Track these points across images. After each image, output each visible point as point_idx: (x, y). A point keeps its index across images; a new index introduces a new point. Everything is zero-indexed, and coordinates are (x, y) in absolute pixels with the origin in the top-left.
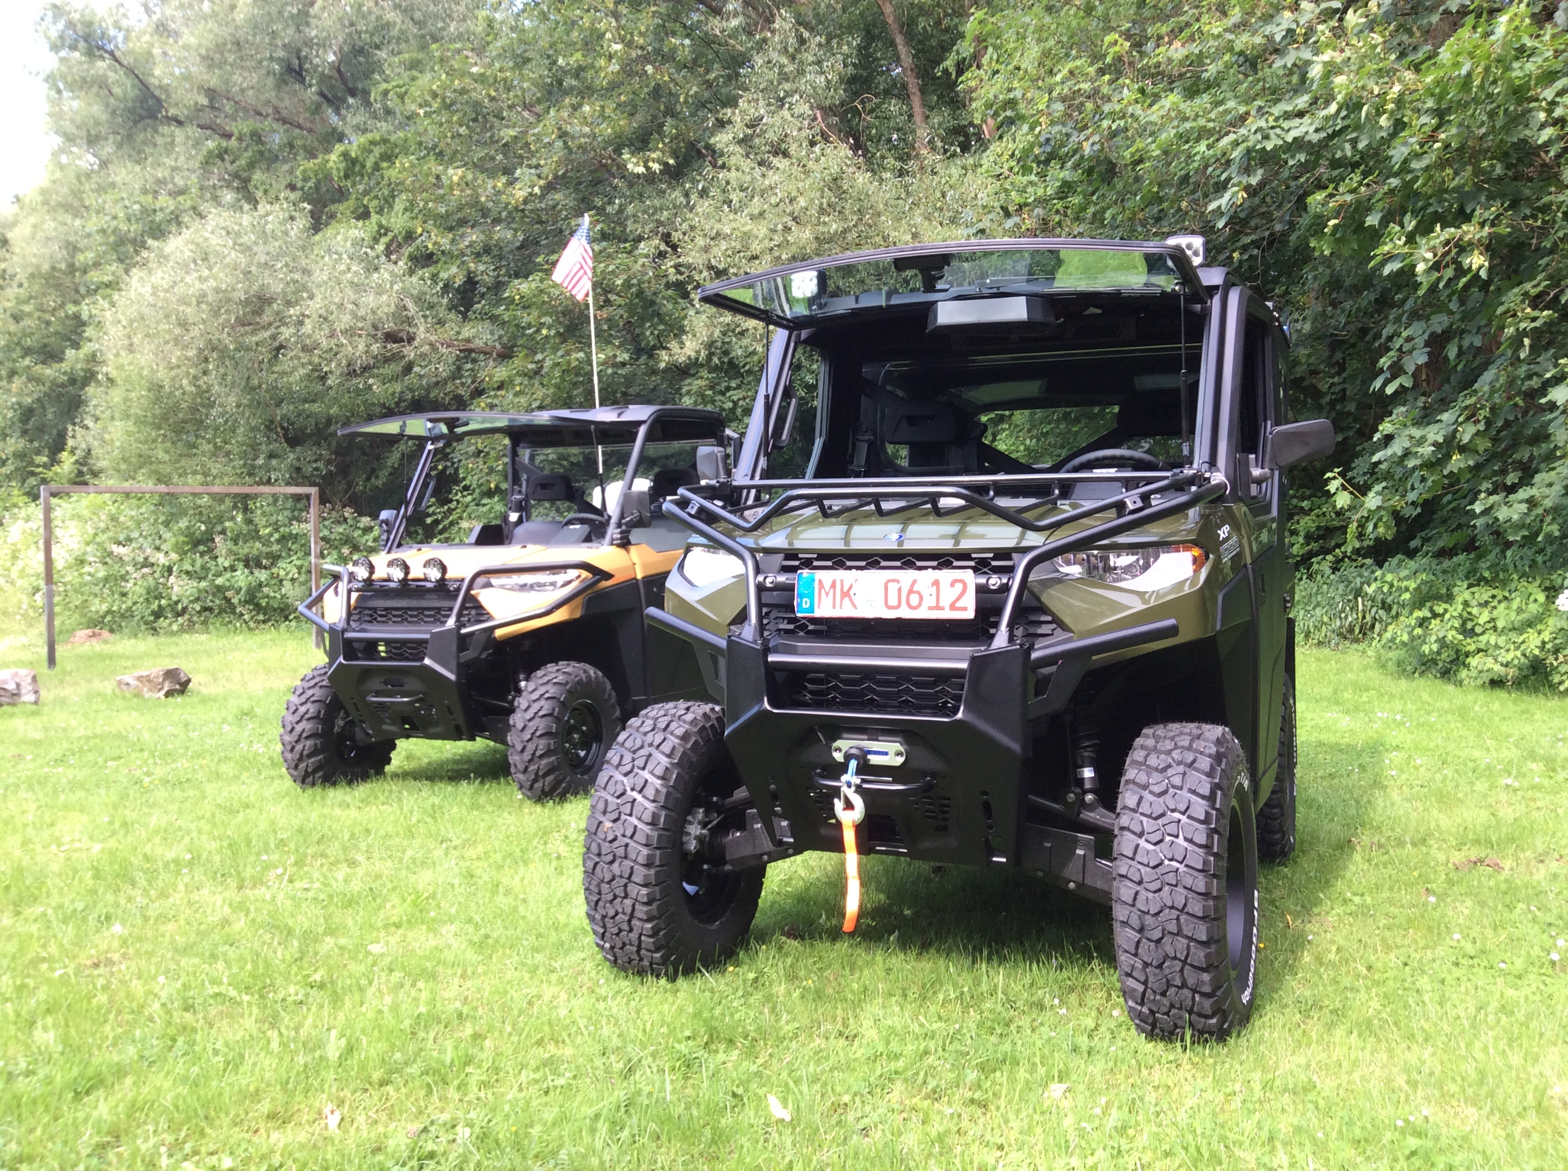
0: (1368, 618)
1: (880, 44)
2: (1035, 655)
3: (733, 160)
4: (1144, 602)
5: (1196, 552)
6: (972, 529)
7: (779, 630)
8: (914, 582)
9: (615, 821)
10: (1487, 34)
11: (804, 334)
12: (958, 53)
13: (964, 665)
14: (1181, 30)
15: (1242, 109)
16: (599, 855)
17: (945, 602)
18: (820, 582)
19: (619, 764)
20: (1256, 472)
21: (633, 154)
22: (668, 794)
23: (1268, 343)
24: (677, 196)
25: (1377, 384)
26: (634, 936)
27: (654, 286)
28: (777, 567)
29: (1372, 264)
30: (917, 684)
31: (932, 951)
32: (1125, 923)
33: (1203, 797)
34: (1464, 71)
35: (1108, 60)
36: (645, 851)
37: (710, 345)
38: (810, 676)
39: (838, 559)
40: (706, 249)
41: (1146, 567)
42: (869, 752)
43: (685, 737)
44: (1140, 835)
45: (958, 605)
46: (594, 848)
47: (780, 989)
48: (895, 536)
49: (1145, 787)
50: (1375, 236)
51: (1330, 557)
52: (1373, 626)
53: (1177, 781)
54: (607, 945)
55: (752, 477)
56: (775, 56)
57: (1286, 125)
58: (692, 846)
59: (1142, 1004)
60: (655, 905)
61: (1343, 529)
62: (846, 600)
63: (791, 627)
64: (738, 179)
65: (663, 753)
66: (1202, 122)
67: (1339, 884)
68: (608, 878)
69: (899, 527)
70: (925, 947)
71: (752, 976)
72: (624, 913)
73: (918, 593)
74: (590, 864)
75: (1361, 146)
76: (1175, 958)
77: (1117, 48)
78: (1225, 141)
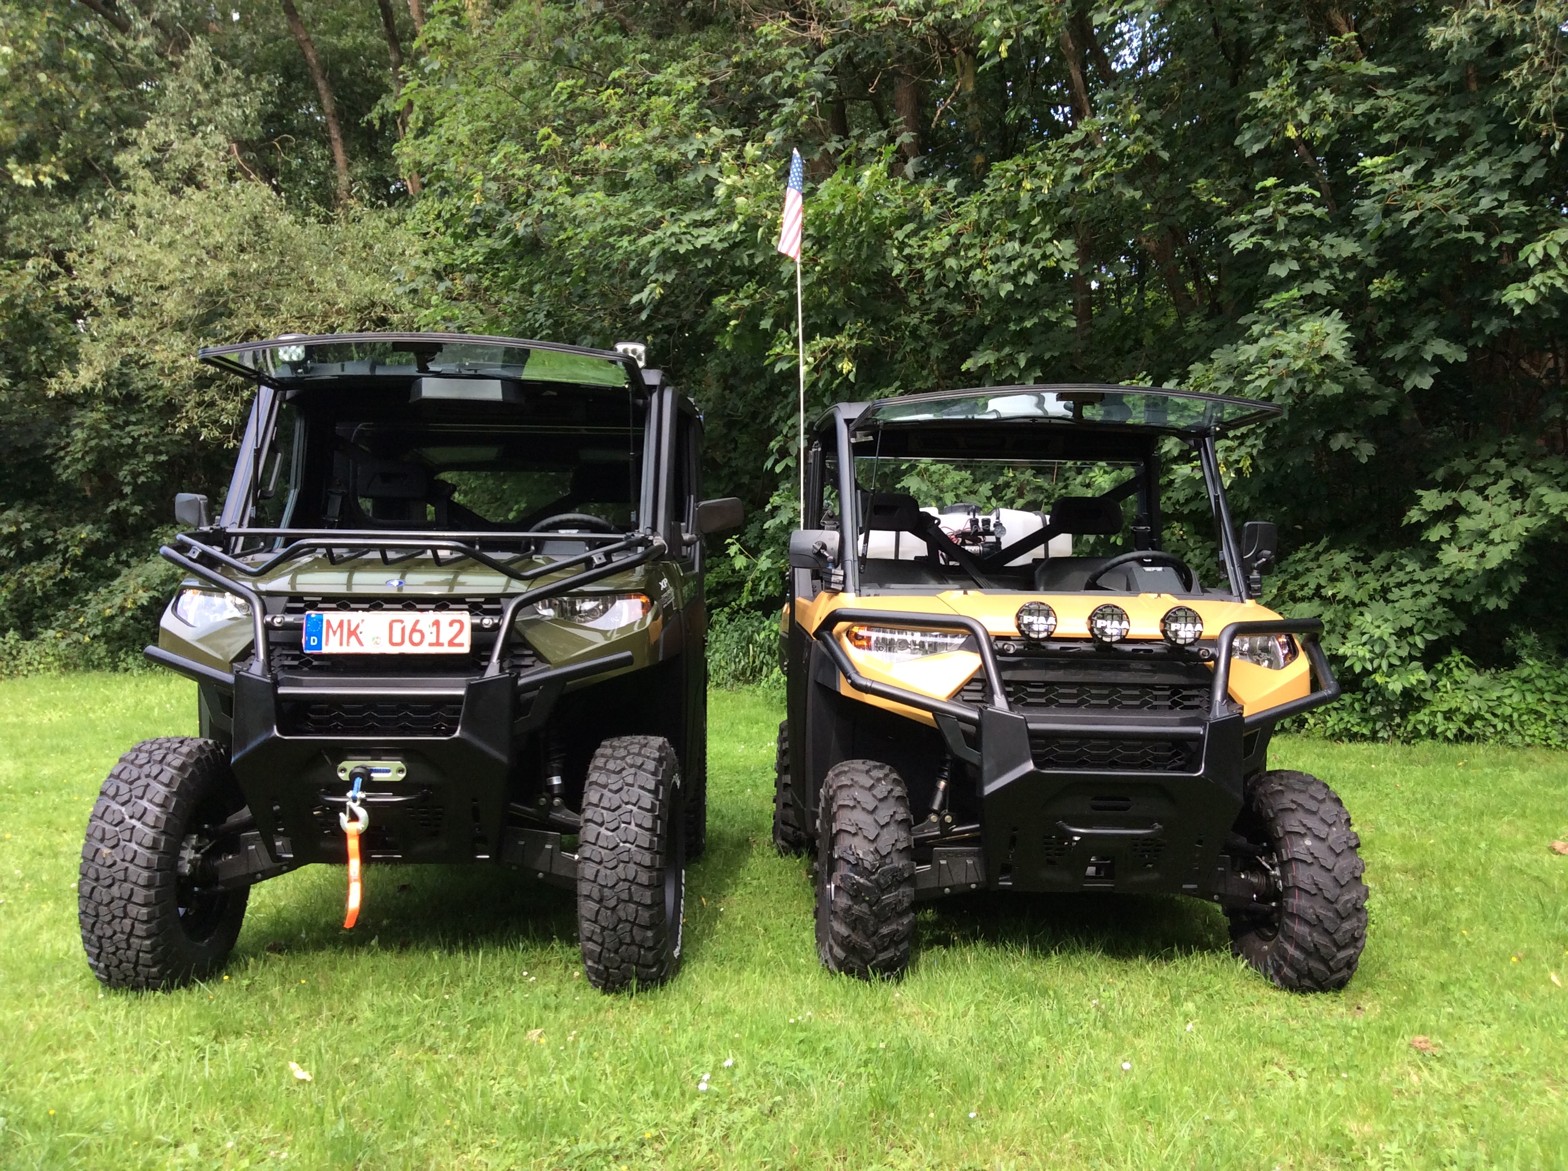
0: (757, 662)
1: (301, 85)
2: (521, 682)
3: (141, 185)
4: (606, 638)
5: (644, 599)
6: (462, 578)
7: (283, 666)
8: (417, 622)
9: (113, 847)
10: (855, 182)
11: (289, 394)
12: (383, 107)
13: (462, 692)
14: (607, 133)
15: (659, 214)
16: (97, 879)
17: (445, 638)
18: (328, 622)
19: (116, 795)
20: (686, 537)
21: (20, 164)
22: (168, 820)
23: (692, 432)
24: (71, 213)
25: (769, 464)
26: (131, 954)
27: (43, 309)
28: (282, 608)
29: (767, 362)
30: (415, 711)
31: (413, 947)
32: (588, 897)
33: (649, 791)
34: (837, 211)
35: (542, 151)
36: (146, 874)
37: (107, 376)
38: (313, 707)
39: (344, 602)
40: (105, 273)
41: (605, 610)
42: (372, 771)
43: (182, 768)
44: (601, 825)
45: (456, 641)
46: (92, 874)
47: (275, 991)
48: (396, 583)
49: (605, 786)
50: (768, 339)
51: (726, 609)
52: (761, 669)
53: (630, 780)
54: (102, 965)
55: (241, 525)
56: (189, 82)
57: (695, 232)
58: (187, 869)
59: (598, 962)
60: (155, 922)
61: (741, 584)
62: (353, 639)
63: (296, 663)
64: (146, 204)
65: (162, 783)
66: (624, 221)
67: (742, 873)
68: (106, 900)
69: (398, 576)
70: (404, 946)
71: (246, 982)
72: (122, 932)
73: (421, 632)
74: (87, 889)
75: (757, 261)
76: (627, 921)
77: (550, 142)
78: (644, 241)
